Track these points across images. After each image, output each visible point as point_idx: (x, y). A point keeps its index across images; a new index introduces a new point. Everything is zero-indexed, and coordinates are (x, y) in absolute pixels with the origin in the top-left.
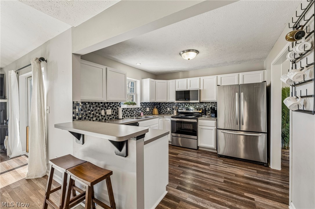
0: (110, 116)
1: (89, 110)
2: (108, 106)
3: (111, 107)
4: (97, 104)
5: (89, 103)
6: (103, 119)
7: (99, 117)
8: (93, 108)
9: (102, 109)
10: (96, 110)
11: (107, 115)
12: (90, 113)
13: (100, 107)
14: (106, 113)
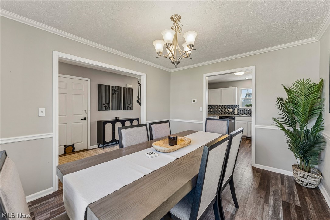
0: (231, 112)
1: (219, 108)
2: (230, 107)
3: (232, 107)
4: (223, 106)
5: (219, 105)
6: (226, 113)
7: (224, 112)
8: (221, 108)
9: (226, 109)
10: (222, 109)
11: (229, 112)
12: (220, 110)
13: (225, 108)
14: (228, 111)
